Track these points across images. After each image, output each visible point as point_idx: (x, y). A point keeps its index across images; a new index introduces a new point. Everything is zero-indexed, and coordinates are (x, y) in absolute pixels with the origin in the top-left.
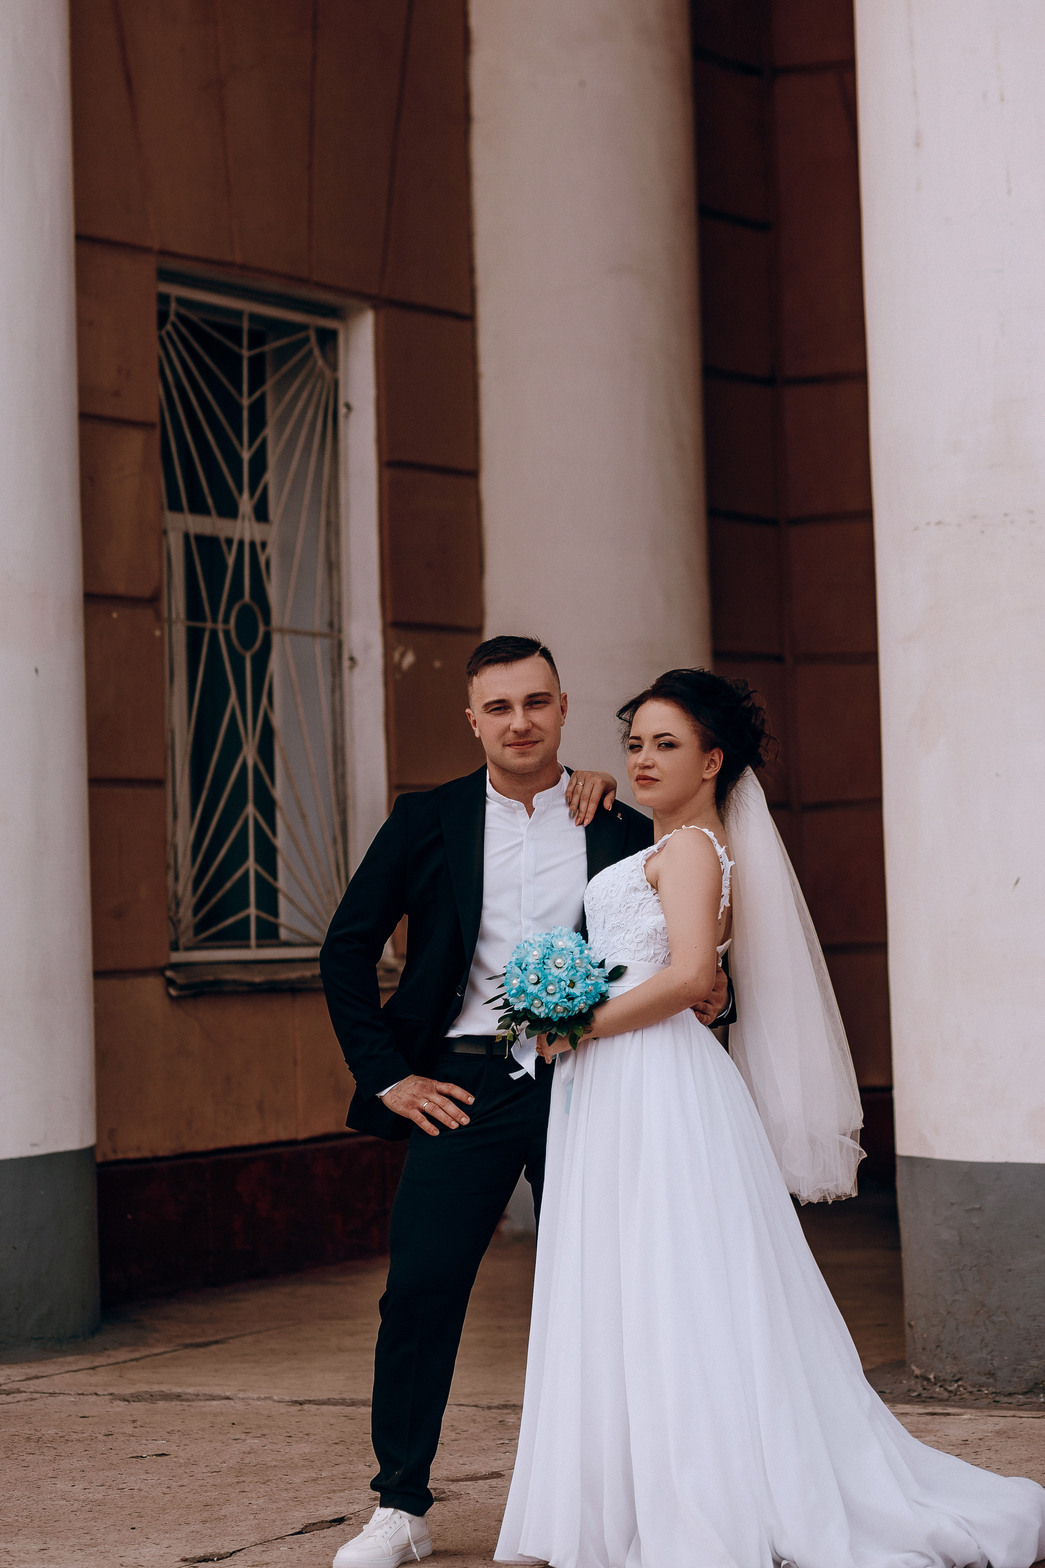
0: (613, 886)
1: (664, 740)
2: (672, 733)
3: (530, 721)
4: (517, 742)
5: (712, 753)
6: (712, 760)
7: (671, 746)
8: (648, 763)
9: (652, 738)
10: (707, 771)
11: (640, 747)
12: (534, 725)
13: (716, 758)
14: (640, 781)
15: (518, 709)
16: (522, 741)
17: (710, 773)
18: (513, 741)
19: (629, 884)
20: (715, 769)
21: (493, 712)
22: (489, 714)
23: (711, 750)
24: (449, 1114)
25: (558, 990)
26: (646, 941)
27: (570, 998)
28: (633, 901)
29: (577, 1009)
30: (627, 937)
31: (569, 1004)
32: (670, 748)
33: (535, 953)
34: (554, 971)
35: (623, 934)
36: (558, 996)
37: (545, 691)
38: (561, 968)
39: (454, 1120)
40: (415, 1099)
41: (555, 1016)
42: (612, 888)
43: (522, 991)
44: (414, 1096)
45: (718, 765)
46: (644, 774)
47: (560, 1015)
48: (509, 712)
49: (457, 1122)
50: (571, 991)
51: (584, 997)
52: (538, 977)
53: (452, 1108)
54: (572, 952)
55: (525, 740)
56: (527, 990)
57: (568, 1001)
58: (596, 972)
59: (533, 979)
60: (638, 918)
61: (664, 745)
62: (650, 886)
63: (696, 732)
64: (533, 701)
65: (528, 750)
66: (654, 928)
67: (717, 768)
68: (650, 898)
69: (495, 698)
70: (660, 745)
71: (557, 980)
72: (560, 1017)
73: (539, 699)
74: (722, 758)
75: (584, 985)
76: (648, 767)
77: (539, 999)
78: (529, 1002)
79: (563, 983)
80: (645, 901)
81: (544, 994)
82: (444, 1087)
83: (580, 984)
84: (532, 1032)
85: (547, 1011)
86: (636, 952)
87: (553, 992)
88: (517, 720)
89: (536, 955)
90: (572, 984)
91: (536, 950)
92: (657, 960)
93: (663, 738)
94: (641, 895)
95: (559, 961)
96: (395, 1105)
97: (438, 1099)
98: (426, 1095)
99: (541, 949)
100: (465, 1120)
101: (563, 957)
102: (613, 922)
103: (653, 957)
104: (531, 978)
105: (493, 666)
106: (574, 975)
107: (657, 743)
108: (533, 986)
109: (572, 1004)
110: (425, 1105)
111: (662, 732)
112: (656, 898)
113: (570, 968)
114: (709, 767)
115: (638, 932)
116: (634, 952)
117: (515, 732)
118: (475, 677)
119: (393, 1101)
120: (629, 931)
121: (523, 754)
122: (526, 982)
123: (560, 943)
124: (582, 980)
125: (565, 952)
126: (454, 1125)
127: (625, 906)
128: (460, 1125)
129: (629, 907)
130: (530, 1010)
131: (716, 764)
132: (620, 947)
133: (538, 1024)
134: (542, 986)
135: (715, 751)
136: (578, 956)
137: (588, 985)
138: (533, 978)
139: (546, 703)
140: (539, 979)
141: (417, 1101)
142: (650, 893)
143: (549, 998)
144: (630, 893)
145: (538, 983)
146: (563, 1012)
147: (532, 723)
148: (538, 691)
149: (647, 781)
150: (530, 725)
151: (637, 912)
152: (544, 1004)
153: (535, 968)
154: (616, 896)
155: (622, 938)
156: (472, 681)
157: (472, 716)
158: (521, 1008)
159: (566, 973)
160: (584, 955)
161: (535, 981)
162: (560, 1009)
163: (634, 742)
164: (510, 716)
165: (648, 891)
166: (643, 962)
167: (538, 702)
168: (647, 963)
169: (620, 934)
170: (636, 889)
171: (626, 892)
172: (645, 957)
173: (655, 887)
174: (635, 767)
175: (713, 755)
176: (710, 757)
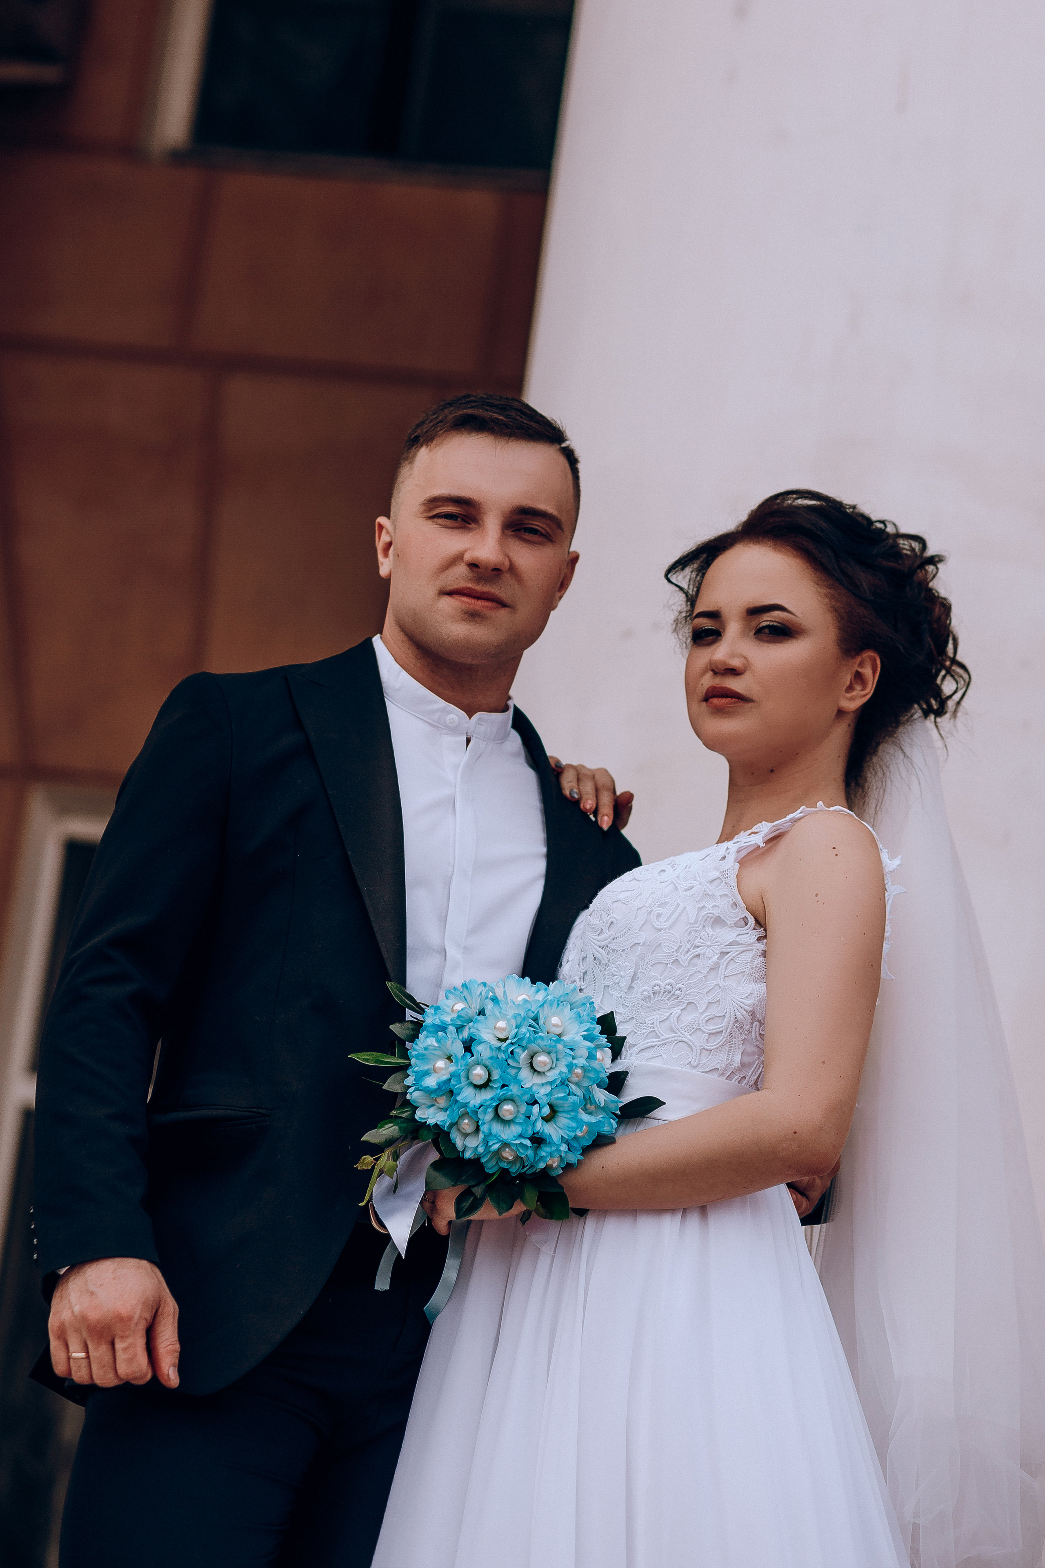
0: (663, 905)
1: (767, 619)
2: (786, 606)
3: (508, 557)
4: (470, 589)
5: (859, 659)
6: (859, 677)
7: (783, 633)
9: (745, 614)
10: (848, 695)
11: (717, 634)
12: (511, 570)
13: (867, 671)
14: (715, 701)
15: (492, 524)
16: (480, 588)
17: (852, 699)
18: (463, 584)
19: (704, 907)
20: (863, 693)
21: (441, 521)
22: (430, 522)
23: (858, 653)
25: (520, 1117)
26: (727, 1034)
27: (538, 1140)
28: (709, 943)
29: (540, 1163)
30: (687, 1018)
31: (530, 1153)
32: (781, 637)
34: (526, 1076)
35: (677, 1011)
36: (516, 1129)
38: (542, 1073)
41: (494, 1163)
42: (660, 910)
43: (449, 1091)
45: (870, 686)
46: (723, 685)
47: (504, 1165)
48: (470, 530)
50: (544, 1127)
51: (563, 1146)
52: (490, 1075)
54: (574, 1050)
55: (485, 589)
57: (530, 1146)
59: (480, 1076)
60: (715, 982)
61: (767, 631)
62: (751, 921)
63: (834, 610)
64: (526, 524)
65: (486, 612)
66: (750, 1009)
67: (867, 692)
68: (750, 945)
69: (456, 496)
70: (760, 632)
71: (527, 1097)
72: (502, 1169)
73: (537, 524)
74: (878, 674)
75: (574, 1124)
76: (734, 672)
77: (476, 1120)
79: (534, 1107)
80: (735, 949)
81: (487, 1115)
83: (568, 1121)
85: (480, 1148)
86: (704, 1051)
87: (508, 1117)
88: (486, 544)
90: (553, 1114)
92: (745, 1077)
93: (767, 614)
94: (728, 935)
95: (542, 1058)
102: (656, 982)
103: (739, 1070)
104: (475, 1072)
106: (560, 1096)
107: (754, 624)
108: (473, 1091)
109: (536, 1153)
111: (765, 603)
112: (761, 946)
114: (850, 688)
115: (714, 1011)
116: (699, 1051)
117: (474, 566)
120: (691, 1006)
121: (472, 616)
122: (462, 1079)
123: (555, 1020)
124: (573, 1112)
127: (688, 951)
129: (699, 955)
131: (864, 684)
132: (667, 1036)
134: (489, 1097)
135: (868, 654)
136: (582, 1061)
137: (580, 1123)
138: (480, 1074)
139: (548, 538)
140: (489, 1080)
142: (750, 935)
143: (497, 1128)
144: (704, 926)
145: (485, 1087)
146: (512, 1163)
147: (510, 561)
148: (542, 506)
149: (730, 699)
150: (507, 563)
151: (714, 968)
152: (480, 1134)
154: (670, 928)
155: (673, 1019)
157: (388, 532)
158: (431, 1121)
159: (548, 1089)
160: (595, 1064)
161: (480, 1082)
162: (508, 1154)
163: (706, 623)
164: (471, 534)
165: (744, 930)
166: (715, 1076)
167: (534, 531)
168: (723, 1079)
169: (669, 1009)
170: (718, 921)
171: (696, 922)
172: (722, 1066)
173: (760, 923)
174: (704, 673)
175: (861, 664)
176: (856, 668)
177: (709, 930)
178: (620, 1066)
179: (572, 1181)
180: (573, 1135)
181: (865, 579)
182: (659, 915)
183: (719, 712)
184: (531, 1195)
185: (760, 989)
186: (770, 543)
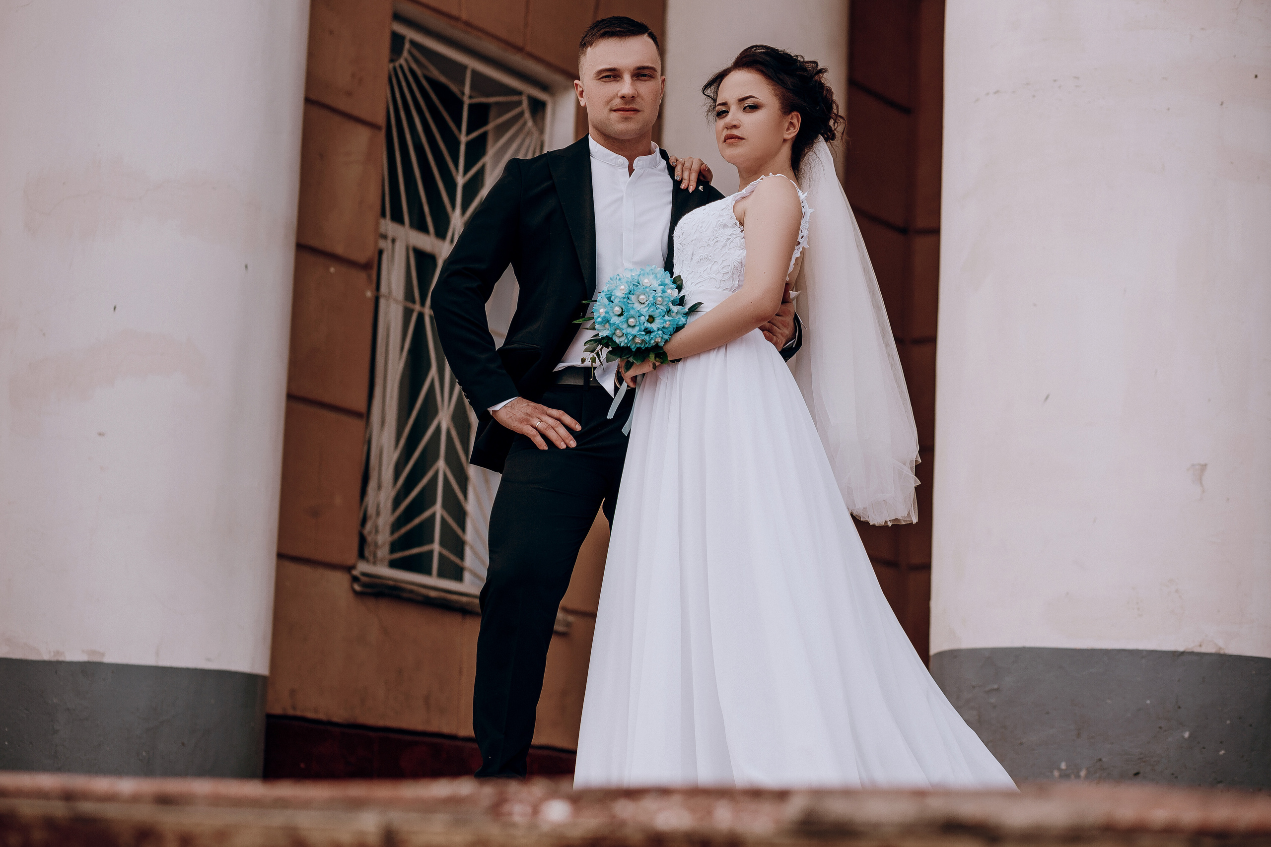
0: (704, 221)
1: (748, 103)
2: (755, 96)
3: (636, 90)
4: (623, 108)
5: (790, 116)
6: (791, 123)
7: (755, 107)
8: (735, 123)
9: (737, 102)
10: (787, 132)
11: (726, 112)
12: (639, 95)
13: (795, 121)
14: (729, 141)
15: (627, 78)
16: (627, 107)
17: (789, 134)
18: (619, 107)
19: (720, 220)
20: (794, 131)
21: (604, 79)
22: (599, 81)
23: (790, 113)
24: (560, 435)
25: (638, 324)
26: (731, 273)
27: (648, 332)
28: (722, 236)
29: (653, 341)
30: (714, 268)
31: (647, 338)
32: (754, 110)
33: (622, 287)
34: (637, 306)
35: (710, 265)
36: (637, 328)
37: (650, 65)
38: (644, 303)
39: (563, 440)
40: (529, 418)
41: (634, 346)
42: (702, 224)
43: (606, 321)
44: (528, 414)
45: (797, 127)
46: (732, 133)
47: (638, 346)
48: (618, 81)
49: (565, 443)
50: (649, 325)
51: (660, 332)
52: (622, 309)
53: (563, 431)
54: (655, 291)
55: (630, 107)
56: (610, 321)
57: (646, 335)
58: (675, 309)
60: (725, 252)
61: (748, 108)
62: (738, 223)
63: (776, 95)
64: (641, 73)
65: (632, 116)
67: (796, 130)
68: (738, 234)
69: (608, 67)
70: (745, 108)
71: (638, 314)
72: (638, 347)
73: (646, 72)
74: (800, 121)
75: (662, 321)
76: (735, 127)
77: (621, 329)
78: (611, 331)
79: (642, 318)
80: (732, 237)
81: (625, 326)
82: (555, 412)
83: (659, 320)
84: (612, 357)
85: (626, 341)
86: (722, 281)
87: (633, 325)
88: (626, 87)
89: (624, 289)
90: (651, 319)
91: (623, 285)
93: (747, 100)
94: (729, 231)
95: (642, 297)
96: (510, 420)
97: (551, 421)
98: (539, 416)
99: (628, 285)
100: (573, 444)
101: (646, 294)
102: (701, 255)
104: (615, 310)
105: (608, 39)
106: (653, 311)
107: (742, 105)
108: (616, 318)
109: (649, 337)
110: (538, 424)
111: (746, 96)
112: (742, 234)
113: (650, 305)
114: (788, 129)
115: (725, 264)
116: (720, 282)
117: (623, 97)
118: (589, 48)
119: (508, 416)
120: (716, 263)
121: (626, 119)
122: (611, 314)
123: (646, 281)
124: (661, 317)
125: (648, 290)
126: (563, 446)
127: (713, 240)
128: (567, 447)
129: (718, 241)
130: (612, 338)
131: (794, 127)
132: (706, 277)
133: (618, 351)
134: (624, 318)
135: (794, 113)
136: (660, 294)
137: (665, 321)
138: (618, 310)
139: (652, 77)
140: (622, 312)
141: (531, 419)
142: (738, 230)
143: (630, 330)
144: (719, 229)
145: (621, 315)
146: (641, 344)
148: (646, 65)
149: (734, 139)
150: (636, 93)
151: (724, 246)
152: (624, 335)
153: (619, 301)
154: (705, 233)
155: (709, 269)
156: (586, 52)
157: (580, 87)
158: (605, 335)
159: (647, 309)
160: (666, 294)
161: (619, 313)
162: (638, 340)
163: (722, 108)
164: (618, 83)
165: (735, 229)
166: (727, 291)
167: (645, 75)
168: (731, 292)
169: (707, 265)
170: (725, 226)
171: (716, 227)
172: (729, 287)
173: (742, 224)
174: (723, 130)
175: (792, 118)
176: (790, 120)
177: (722, 230)
178: (682, 294)
179: (668, 348)
180: (662, 326)
181: (789, 80)
182: (702, 227)
183: (731, 145)
184: (652, 357)
185: (744, 252)
186: (746, 70)
